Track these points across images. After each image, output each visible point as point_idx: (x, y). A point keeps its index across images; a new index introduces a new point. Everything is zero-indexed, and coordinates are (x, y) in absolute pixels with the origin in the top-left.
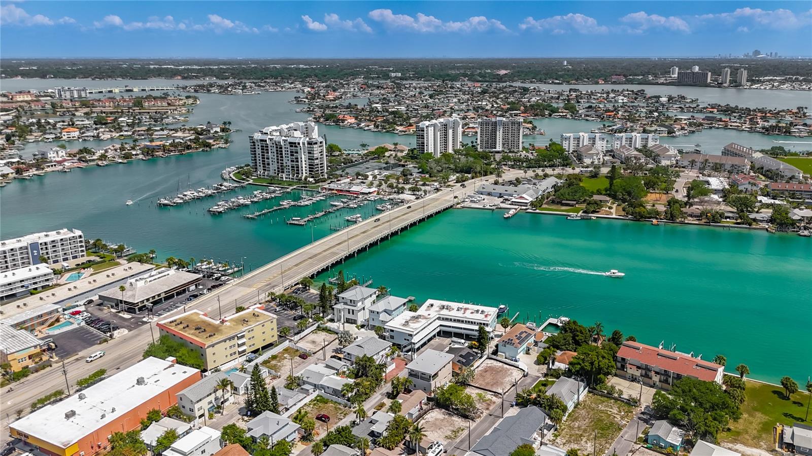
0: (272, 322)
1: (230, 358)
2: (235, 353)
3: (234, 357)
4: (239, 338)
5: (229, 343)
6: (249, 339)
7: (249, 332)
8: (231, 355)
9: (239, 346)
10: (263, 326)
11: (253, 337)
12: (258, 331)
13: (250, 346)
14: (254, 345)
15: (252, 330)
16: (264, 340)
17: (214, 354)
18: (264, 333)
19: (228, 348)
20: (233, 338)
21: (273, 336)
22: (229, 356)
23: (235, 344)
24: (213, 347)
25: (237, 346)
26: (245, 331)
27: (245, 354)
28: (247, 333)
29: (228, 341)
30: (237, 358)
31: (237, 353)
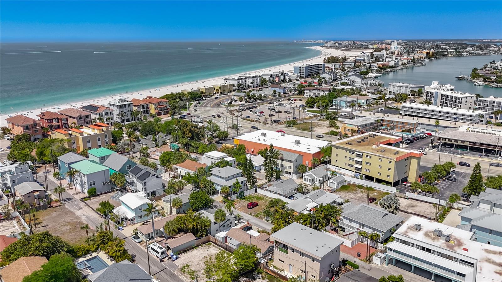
0: (390, 162)
2: (352, 166)
3: (350, 168)
4: (358, 156)
5: (348, 154)
6: (366, 162)
7: (367, 156)
8: (349, 165)
9: (357, 162)
10: (381, 159)
11: (370, 164)
13: (366, 169)
14: (369, 170)
15: (370, 157)
16: (380, 173)
17: (337, 155)
18: (380, 166)
19: (348, 158)
20: (352, 152)
21: (389, 176)
22: (347, 164)
23: (353, 159)
24: (337, 149)
25: (355, 161)
26: (363, 153)
27: (361, 174)
28: (364, 155)
29: (348, 152)
30: (353, 171)
31: (354, 168)
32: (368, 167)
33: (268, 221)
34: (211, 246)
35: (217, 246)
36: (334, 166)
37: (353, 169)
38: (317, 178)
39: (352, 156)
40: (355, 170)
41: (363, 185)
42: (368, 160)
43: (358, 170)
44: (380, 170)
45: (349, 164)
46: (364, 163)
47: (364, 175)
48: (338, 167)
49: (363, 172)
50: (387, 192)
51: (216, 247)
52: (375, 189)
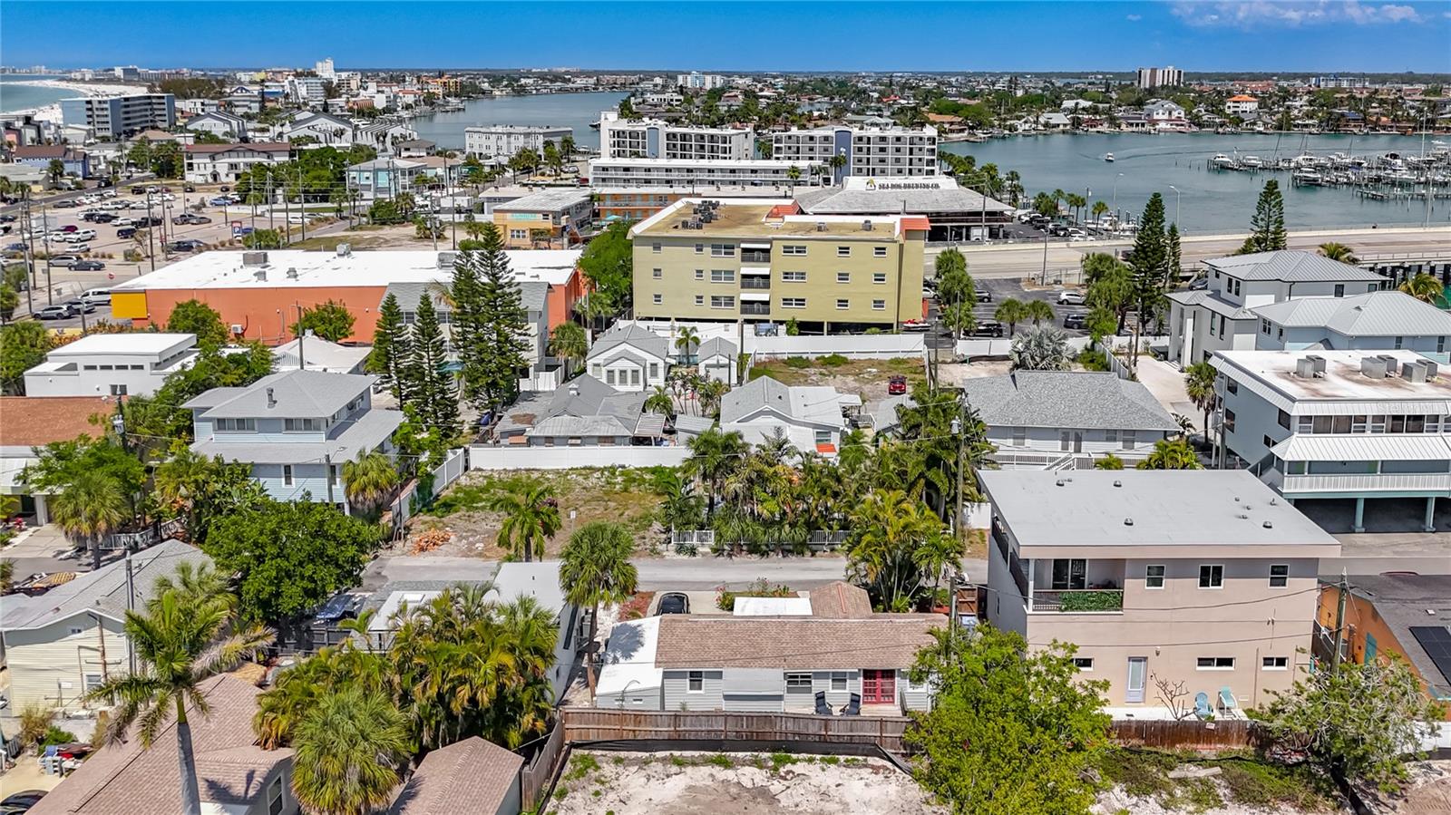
0: (880, 251)
1: (707, 310)
2: (730, 301)
3: (723, 313)
5: (709, 260)
6: (787, 275)
7: (788, 250)
8: (717, 301)
9: (751, 282)
10: (844, 250)
11: (802, 275)
12: (821, 260)
13: (787, 301)
14: (801, 302)
15: (801, 250)
16: (843, 303)
17: (657, 272)
18: (843, 277)
19: (707, 275)
20: (727, 247)
21: (879, 304)
22: (707, 301)
23: (732, 272)
24: (657, 247)
25: (738, 279)
26: (770, 241)
27: (768, 321)
28: (777, 250)
29: (707, 250)
30: (735, 321)
31: (737, 305)
32: (793, 290)
33: (693, 551)
34: (608, 770)
35: (645, 755)
36: (650, 319)
37: (735, 312)
38: (654, 360)
39: (724, 262)
40: (743, 311)
41: (804, 356)
42: (794, 263)
43: (752, 312)
44: (843, 291)
45: (714, 298)
46: (776, 280)
47: (781, 323)
48: (669, 319)
49: (778, 312)
50: (893, 356)
51: (647, 762)
52: (850, 357)
